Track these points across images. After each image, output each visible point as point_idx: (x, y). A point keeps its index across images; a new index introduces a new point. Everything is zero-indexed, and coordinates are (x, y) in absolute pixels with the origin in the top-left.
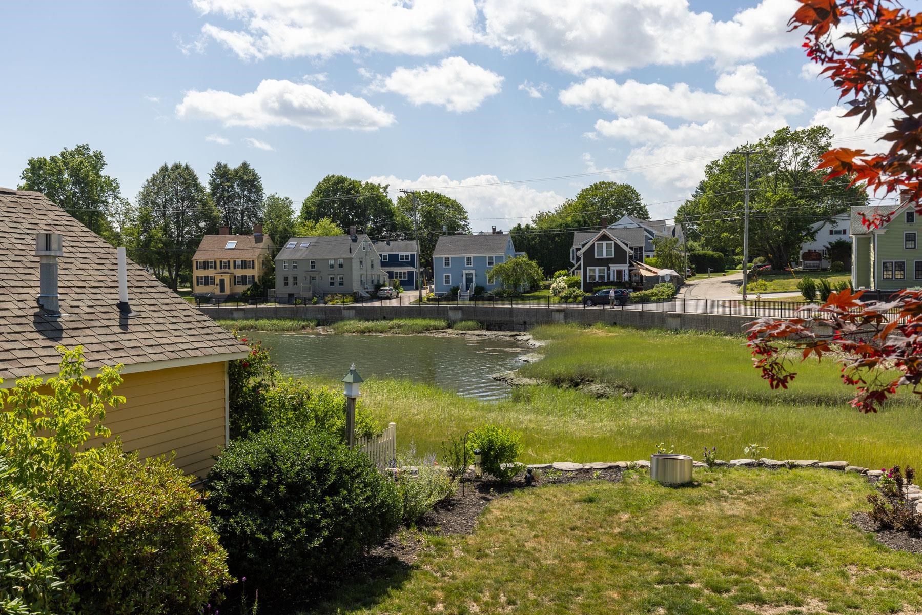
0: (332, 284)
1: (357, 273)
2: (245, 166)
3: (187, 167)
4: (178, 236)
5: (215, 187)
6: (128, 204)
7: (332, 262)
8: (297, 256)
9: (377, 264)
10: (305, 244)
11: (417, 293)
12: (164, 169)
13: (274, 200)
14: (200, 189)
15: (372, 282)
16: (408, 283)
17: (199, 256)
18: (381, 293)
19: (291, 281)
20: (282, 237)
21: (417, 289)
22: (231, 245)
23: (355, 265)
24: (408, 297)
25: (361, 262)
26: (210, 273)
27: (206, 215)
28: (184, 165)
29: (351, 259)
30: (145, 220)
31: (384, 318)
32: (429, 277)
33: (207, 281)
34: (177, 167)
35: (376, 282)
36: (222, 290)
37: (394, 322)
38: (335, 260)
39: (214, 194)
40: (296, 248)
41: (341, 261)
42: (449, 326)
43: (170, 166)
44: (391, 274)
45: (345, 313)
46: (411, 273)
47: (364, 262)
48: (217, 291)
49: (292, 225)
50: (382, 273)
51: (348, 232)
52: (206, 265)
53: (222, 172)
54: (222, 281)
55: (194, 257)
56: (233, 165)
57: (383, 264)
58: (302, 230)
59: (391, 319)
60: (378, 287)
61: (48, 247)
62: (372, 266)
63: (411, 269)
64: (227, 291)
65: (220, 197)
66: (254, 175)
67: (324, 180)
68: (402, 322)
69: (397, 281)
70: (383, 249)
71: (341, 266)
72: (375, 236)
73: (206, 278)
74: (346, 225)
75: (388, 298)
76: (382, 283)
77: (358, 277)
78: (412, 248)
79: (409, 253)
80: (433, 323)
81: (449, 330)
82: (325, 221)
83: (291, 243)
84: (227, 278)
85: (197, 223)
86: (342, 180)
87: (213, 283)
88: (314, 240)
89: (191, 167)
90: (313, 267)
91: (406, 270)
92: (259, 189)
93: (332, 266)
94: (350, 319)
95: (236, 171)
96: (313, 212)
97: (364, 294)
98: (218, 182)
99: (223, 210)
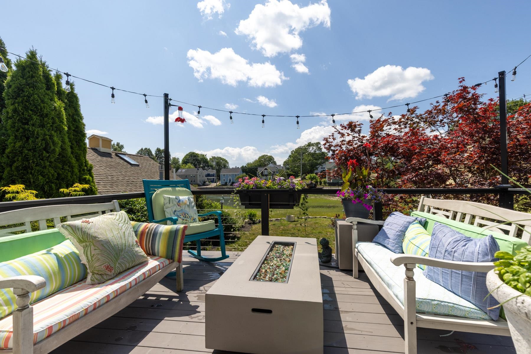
0: (192, 182)
1: (199, 179)
3: (149, 149)
5: (156, 155)
7: (192, 176)
8: (182, 174)
9: (204, 176)
10: (184, 171)
11: (216, 184)
12: (142, 149)
13: (174, 159)
14: (152, 155)
15: (203, 181)
16: (213, 181)
18: (205, 184)
21: (215, 183)
23: (198, 176)
24: (213, 185)
25: (200, 176)
29: (197, 175)
32: (219, 179)
34: (146, 149)
38: (193, 175)
39: (156, 156)
40: (181, 172)
43: (144, 148)
44: (208, 179)
46: (213, 179)
49: (179, 165)
50: (206, 179)
51: (196, 167)
53: (158, 150)
57: (206, 176)
58: (182, 167)
60: (205, 182)
61: (162, 168)
63: (213, 177)
65: (158, 157)
67: (188, 153)
69: (210, 181)
70: (205, 172)
71: (194, 177)
72: (203, 168)
74: (195, 166)
75: (208, 185)
78: (214, 172)
79: (213, 173)
82: (189, 164)
83: (179, 171)
86: (193, 153)
88: (186, 169)
89: (150, 149)
90: (186, 177)
93: (191, 177)
95: (163, 150)
96: (185, 162)
97: (201, 184)
98: (157, 153)
99: (159, 161)
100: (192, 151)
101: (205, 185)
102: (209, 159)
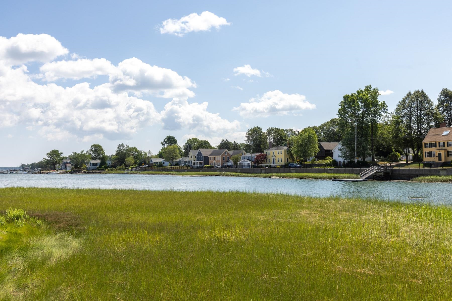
17: (426, 140)
22: (446, 132)
26: (433, 149)
33: (431, 154)
36: (440, 159)
48: (437, 160)
52: (430, 145)
54: (440, 154)
55: (424, 141)
64: (443, 160)
73: (431, 153)
84: (442, 152)
87: (434, 156)
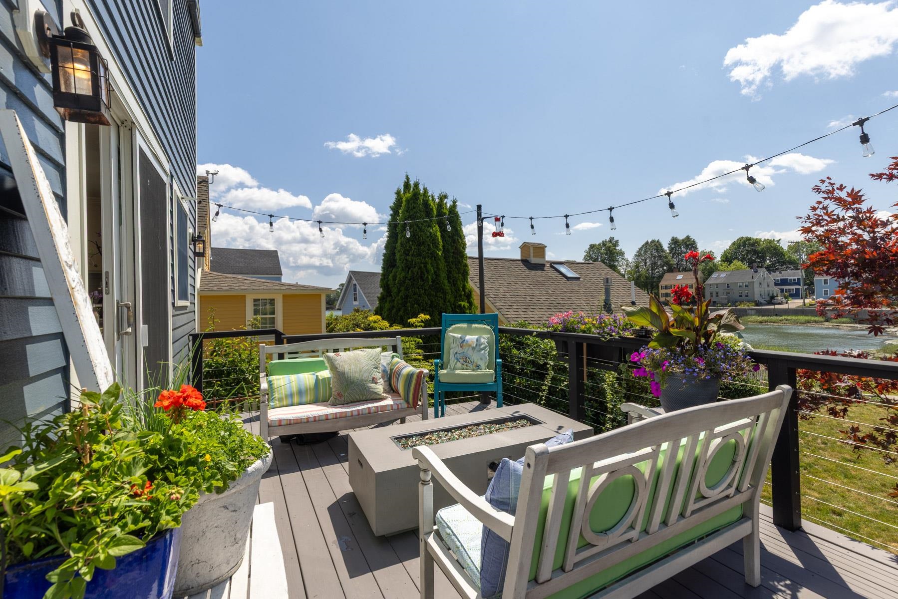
0: (741, 296)
1: (757, 290)
2: (688, 238)
3: (658, 241)
4: (652, 274)
5: (671, 249)
6: (628, 260)
7: (741, 284)
8: (718, 282)
9: (772, 284)
10: (723, 275)
11: (802, 301)
12: (647, 243)
13: (704, 253)
14: (663, 251)
15: (768, 295)
16: (796, 295)
18: (773, 301)
19: (714, 295)
20: (709, 272)
21: (802, 298)
23: (756, 285)
24: (795, 303)
25: (760, 284)
27: (667, 264)
28: (657, 240)
29: (754, 282)
30: (637, 267)
31: (776, 315)
32: (812, 292)
34: (653, 241)
35: (771, 295)
37: (783, 317)
38: (743, 283)
39: (670, 253)
40: (718, 278)
41: (747, 284)
42: (827, 321)
43: (650, 241)
44: (782, 291)
45: (748, 311)
46: (797, 290)
47: (762, 283)
49: (715, 265)
50: (776, 290)
51: (751, 268)
53: (675, 242)
56: (681, 237)
57: (776, 284)
58: (721, 268)
59: (781, 316)
60: (773, 297)
61: (607, 282)
62: (768, 286)
63: (797, 287)
65: (675, 253)
66: (694, 241)
67: (738, 240)
68: (789, 318)
69: (787, 294)
70: (778, 276)
71: (746, 286)
72: (769, 269)
74: (751, 263)
75: (779, 304)
76: (775, 295)
77: (758, 292)
78: (799, 274)
79: (796, 278)
80: (813, 318)
81: (827, 323)
82: (735, 262)
83: (714, 275)
85: (662, 267)
86: (748, 239)
88: (729, 273)
89: (660, 241)
90: (728, 287)
91: (794, 287)
92: (696, 248)
93: (740, 286)
94: (752, 315)
95: (683, 240)
96: (728, 258)
97: (762, 301)
98: (673, 246)
99: (675, 260)
100: (745, 235)
101: (774, 304)
102: (786, 248)
